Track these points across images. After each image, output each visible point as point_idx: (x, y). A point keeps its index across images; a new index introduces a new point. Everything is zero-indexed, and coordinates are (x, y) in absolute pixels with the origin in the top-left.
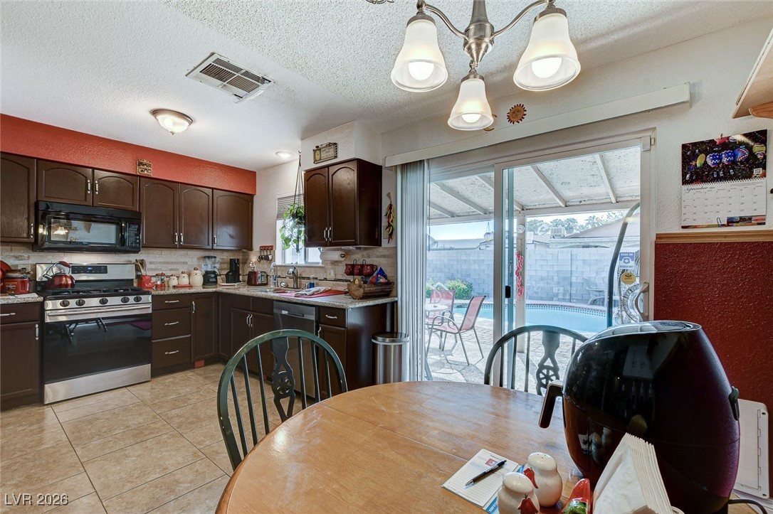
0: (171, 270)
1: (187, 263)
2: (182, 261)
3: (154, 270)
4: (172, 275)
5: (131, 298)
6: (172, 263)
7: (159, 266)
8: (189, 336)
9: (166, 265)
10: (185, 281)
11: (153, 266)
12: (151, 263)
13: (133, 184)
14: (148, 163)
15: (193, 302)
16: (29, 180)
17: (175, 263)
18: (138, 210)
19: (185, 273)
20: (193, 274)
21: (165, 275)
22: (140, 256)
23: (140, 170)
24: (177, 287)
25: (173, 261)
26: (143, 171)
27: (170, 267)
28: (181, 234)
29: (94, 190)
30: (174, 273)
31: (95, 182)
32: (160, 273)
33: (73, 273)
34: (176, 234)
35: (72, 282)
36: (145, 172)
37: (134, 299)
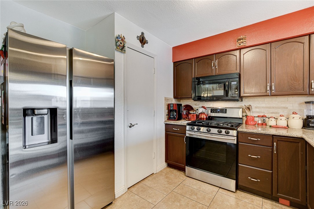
0: (272, 113)
1: (287, 108)
2: (282, 106)
3: (257, 112)
4: (271, 117)
7: (263, 110)
9: (267, 109)
10: (282, 122)
11: (257, 110)
12: (256, 108)
13: (236, 56)
14: (244, 37)
15: (275, 144)
16: (192, 69)
17: (276, 108)
18: (239, 72)
19: (283, 116)
20: (291, 118)
21: (266, 117)
22: (245, 103)
23: (238, 44)
24: (273, 127)
25: (274, 106)
26: (240, 44)
27: (272, 110)
28: (273, 84)
29: (215, 66)
30: (274, 115)
31: (215, 62)
32: (262, 114)
33: (211, 112)
34: (268, 84)
35: (206, 117)
36: (242, 44)
37: (225, 132)
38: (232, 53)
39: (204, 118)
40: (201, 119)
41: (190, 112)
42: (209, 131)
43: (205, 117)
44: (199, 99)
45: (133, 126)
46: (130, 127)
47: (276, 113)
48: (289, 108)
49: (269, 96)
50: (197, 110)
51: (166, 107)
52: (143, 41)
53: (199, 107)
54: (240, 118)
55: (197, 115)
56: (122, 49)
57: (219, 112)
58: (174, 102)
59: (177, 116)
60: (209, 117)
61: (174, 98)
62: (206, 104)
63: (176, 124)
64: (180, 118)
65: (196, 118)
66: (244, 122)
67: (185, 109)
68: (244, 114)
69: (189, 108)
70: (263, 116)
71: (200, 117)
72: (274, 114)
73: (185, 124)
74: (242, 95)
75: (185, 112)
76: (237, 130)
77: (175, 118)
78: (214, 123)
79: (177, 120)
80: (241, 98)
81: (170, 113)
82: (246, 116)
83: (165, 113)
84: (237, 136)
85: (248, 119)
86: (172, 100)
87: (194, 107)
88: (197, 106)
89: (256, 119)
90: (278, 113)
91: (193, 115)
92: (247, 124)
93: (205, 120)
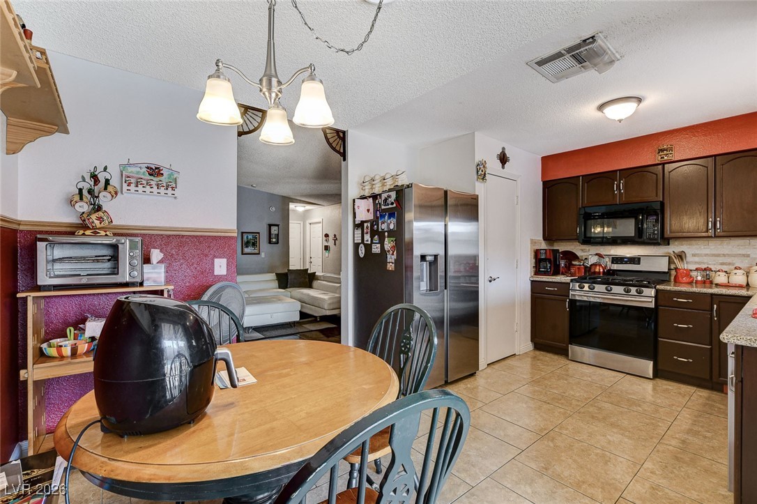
0: (722, 264)
1: (748, 256)
2: (739, 252)
3: (696, 263)
4: (719, 271)
5: (633, 290)
6: (724, 255)
7: (706, 259)
8: (709, 347)
9: (714, 258)
10: (738, 279)
11: (696, 259)
12: (694, 255)
13: (657, 175)
14: (669, 146)
15: (715, 306)
16: (577, 194)
17: (729, 255)
18: (661, 200)
19: (740, 269)
20: (752, 271)
21: (711, 270)
22: (675, 248)
23: (660, 157)
24: (720, 285)
25: (726, 252)
26: (663, 157)
27: (721, 260)
28: (718, 219)
29: (620, 190)
30: (725, 268)
31: (620, 183)
32: (704, 266)
33: (612, 263)
34: (710, 220)
35: (604, 270)
36: (666, 158)
37: (637, 291)
38: (651, 169)
39: (599, 273)
40: (595, 273)
41: (573, 263)
42: (609, 291)
43: (602, 270)
44: (588, 240)
45: (494, 280)
46: (490, 281)
47: (729, 264)
48: (751, 256)
49: (712, 237)
50: (586, 259)
51: (533, 253)
52: (503, 159)
53: (589, 255)
54: (664, 273)
55: (586, 267)
56: (483, 179)
57: (626, 263)
58: (543, 246)
59: (553, 269)
60: (610, 270)
61: (544, 240)
62: (602, 250)
63: (551, 280)
64: (556, 272)
65: (585, 273)
66: (672, 278)
67: (562, 258)
68: (672, 267)
69: (570, 256)
70: (705, 269)
71: (592, 270)
72: (725, 266)
73: (569, 281)
74: (666, 236)
75: (562, 263)
76: (655, 288)
77: (548, 271)
78: (618, 278)
79: (552, 275)
80: (664, 240)
81: (539, 264)
82: (676, 269)
83: (531, 264)
84: (656, 297)
85: (679, 274)
86: (541, 243)
87: (579, 254)
88: (585, 254)
89: (694, 274)
90: (733, 264)
91: (579, 268)
92: (677, 281)
93: (601, 275)
